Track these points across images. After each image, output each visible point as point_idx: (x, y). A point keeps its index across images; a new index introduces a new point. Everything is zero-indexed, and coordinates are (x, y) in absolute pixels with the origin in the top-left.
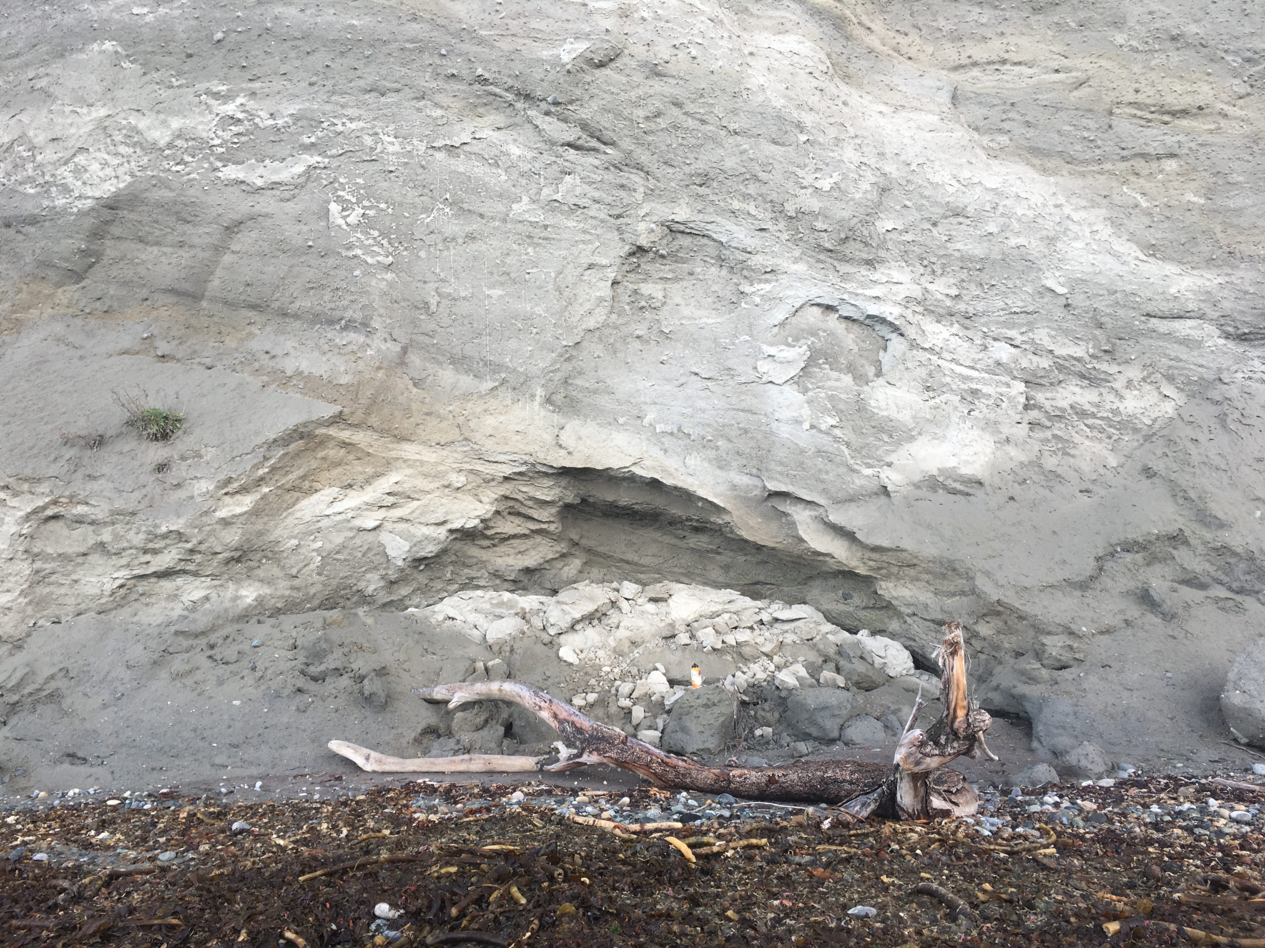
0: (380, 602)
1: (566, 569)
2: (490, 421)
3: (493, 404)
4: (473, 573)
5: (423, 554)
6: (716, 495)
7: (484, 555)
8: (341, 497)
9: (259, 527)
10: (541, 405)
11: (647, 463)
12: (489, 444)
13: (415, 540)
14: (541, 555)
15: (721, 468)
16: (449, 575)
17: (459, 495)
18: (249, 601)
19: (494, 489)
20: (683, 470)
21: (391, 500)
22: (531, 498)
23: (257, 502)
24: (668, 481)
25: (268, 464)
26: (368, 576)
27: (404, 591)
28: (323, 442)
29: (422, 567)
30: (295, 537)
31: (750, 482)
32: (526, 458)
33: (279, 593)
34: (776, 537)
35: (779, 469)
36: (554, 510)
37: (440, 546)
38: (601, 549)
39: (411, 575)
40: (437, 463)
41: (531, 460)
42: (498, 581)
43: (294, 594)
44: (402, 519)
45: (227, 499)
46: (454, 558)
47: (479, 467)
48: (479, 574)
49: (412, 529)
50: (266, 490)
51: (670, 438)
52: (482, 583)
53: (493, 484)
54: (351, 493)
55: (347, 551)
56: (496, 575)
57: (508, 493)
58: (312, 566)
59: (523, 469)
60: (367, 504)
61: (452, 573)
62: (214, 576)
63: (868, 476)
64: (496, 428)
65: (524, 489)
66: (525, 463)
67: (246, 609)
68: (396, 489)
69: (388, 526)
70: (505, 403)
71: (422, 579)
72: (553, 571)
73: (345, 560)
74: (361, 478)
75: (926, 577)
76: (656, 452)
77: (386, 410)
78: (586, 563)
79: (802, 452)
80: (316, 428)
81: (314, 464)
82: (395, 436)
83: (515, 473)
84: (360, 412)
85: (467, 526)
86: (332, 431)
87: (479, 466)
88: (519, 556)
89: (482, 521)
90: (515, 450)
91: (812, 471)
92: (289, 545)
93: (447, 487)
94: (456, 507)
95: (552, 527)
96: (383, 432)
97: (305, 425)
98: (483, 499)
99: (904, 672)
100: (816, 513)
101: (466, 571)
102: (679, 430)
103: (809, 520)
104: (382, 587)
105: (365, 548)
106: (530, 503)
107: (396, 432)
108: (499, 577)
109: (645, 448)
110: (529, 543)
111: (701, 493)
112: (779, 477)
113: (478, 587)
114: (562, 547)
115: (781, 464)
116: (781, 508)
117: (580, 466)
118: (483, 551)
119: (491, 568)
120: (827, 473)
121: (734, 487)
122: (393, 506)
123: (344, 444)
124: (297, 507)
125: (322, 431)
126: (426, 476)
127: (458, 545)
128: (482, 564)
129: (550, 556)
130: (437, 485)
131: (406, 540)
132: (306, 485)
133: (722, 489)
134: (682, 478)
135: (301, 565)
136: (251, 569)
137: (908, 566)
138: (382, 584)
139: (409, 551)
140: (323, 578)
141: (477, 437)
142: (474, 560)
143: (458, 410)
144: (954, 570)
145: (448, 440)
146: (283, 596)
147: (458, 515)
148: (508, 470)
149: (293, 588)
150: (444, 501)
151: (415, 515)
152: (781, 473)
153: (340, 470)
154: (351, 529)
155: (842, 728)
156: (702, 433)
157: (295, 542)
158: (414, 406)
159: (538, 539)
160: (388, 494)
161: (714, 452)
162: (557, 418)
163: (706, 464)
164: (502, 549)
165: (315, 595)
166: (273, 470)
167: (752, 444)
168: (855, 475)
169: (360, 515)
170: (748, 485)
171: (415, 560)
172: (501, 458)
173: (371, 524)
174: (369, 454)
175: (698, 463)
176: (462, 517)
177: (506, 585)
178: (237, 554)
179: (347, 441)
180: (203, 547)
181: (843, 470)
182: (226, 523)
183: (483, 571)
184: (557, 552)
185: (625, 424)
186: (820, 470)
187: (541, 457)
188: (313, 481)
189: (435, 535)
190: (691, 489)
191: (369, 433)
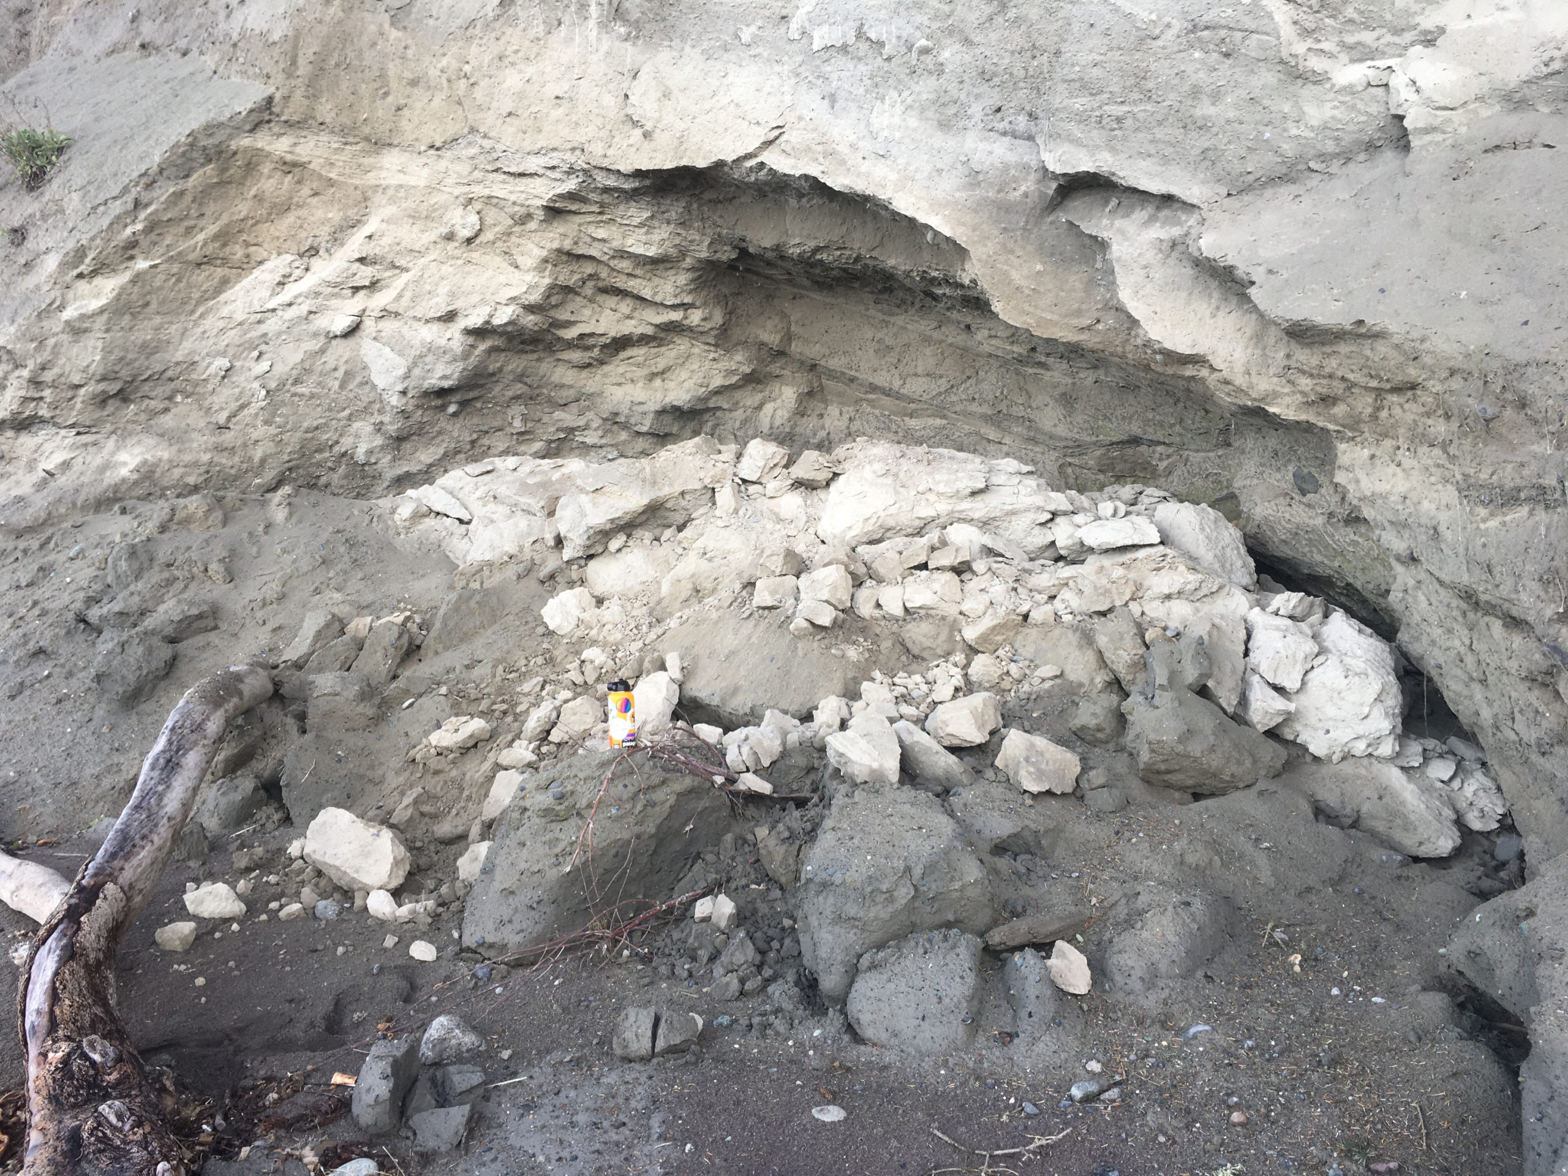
0: (390, 474)
1: (768, 408)
2: (512, 80)
3: (514, 38)
4: (567, 418)
5: (434, 381)
6: (936, 206)
7: (591, 382)
8: (297, 273)
9: (144, 333)
10: (603, 25)
11: (792, 137)
12: (508, 136)
13: (414, 352)
14: (698, 378)
15: (944, 125)
16: (518, 424)
17: (475, 255)
18: (124, 472)
19: (535, 238)
20: (866, 145)
21: (365, 274)
22: (622, 254)
23: (123, 288)
24: (837, 181)
25: (142, 215)
26: (356, 425)
27: (426, 456)
28: (252, 164)
29: (452, 409)
30: (223, 354)
31: (1012, 158)
32: (570, 158)
33: (187, 458)
34: (1078, 313)
35: (1080, 103)
36: (683, 279)
37: (460, 366)
38: (835, 363)
39: (432, 424)
40: (431, 189)
41: (581, 164)
42: (624, 436)
43: (224, 460)
44: (386, 314)
45: (82, 286)
46: (519, 388)
47: (499, 191)
48: (581, 422)
49: (405, 330)
50: (142, 264)
51: (841, 61)
52: (591, 438)
53: (532, 225)
54: (316, 263)
55: (314, 378)
56: (613, 421)
57: (567, 245)
58: (253, 409)
59: (571, 185)
60: (329, 284)
61: (525, 419)
62: (81, 429)
63: (1349, 90)
64: (520, 95)
65: (601, 233)
66: (571, 171)
67: (116, 488)
68: (370, 250)
69: (369, 324)
70: (532, 33)
71: (459, 431)
72: (739, 414)
73: (313, 396)
74: (324, 232)
75: (1440, 428)
76: (811, 104)
77: (344, 85)
78: (810, 394)
79: (1146, 38)
80: (231, 137)
81: (243, 209)
82: (367, 139)
83: (561, 196)
84: (298, 94)
85: (497, 321)
86: (262, 141)
87: (501, 188)
88: (658, 382)
89: (530, 308)
90: (555, 143)
91: (1172, 98)
92: (212, 369)
93: (450, 237)
94: (471, 281)
95: (695, 317)
96: (347, 133)
97: (210, 129)
98: (520, 260)
99: (1360, 748)
100: (1176, 232)
101: (558, 414)
102: (860, 35)
103: (1151, 256)
104: (382, 448)
105: (340, 374)
106: (625, 265)
107: (367, 130)
108: (625, 426)
109: (788, 100)
110: (667, 355)
111: (904, 205)
112: (1077, 131)
113: (585, 449)
114: (739, 362)
115: (1086, 87)
116: (1088, 228)
117: (668, 165)
118: (584, 374)
119: (606, 409)
120: (1216, 96)
121: (974, 178)
122: (373, 286)
123: (289, 167)
124: (223, 297)
125: (245, 141)
126: (414, 217)
127: (516, 364)
128: (583, 400)
129: (718, 381)
130: (433, 235)
131: (401, 354)
132: (238, 252)
133: (949, 185)
134: (865, 167)
135: (234, 406)
136: (154, 414)
137: (1397, 390)
138: (379, 441)
139: (407, 376)
140: (273, 430)
141: (488, 121)
142: (571, 393)
143: (455, 65)
144: (1522, 404)
145: (448, 135)
146: (196, 464)
147: (475, 298)
148: (543, 191)
149: (219, 449)
150: (446, 269)
151: (405, 302)
152: (1082, 118)
153: (290, 219)
154: (315, 335)
155: (853, 973)
156: (908, 31)
157: (225, 363)
158: (392, 69)
159: (682, 345)
160: (362, 260)
161: (932, 82)
162: (630, 53)
163: (913, 122)
164: (616, 368)
165: (263, 461)
166: (152, 226)
167: (1017, 39)
168: (1308, 91)
169: (327, 308)
170: (1006, 168)
171: (426, 394)
172: (533, 164)
173: (341, 323)
174: (331, 183)
175: (897, 120)
176: (483, 301)
177: (641, 444)
178: (113, 388)
179: (289, 158)
180: (48, 376)
181: (1268, 77)
182: (77, 330)
183: (590, 415)
184: (733, 372)
185: (755, 41)
186: (1196, 92)
187: (597, 153)
188: (247, 245)
189: (443, 342)
190: (882, 195)
191: (324, 137)
